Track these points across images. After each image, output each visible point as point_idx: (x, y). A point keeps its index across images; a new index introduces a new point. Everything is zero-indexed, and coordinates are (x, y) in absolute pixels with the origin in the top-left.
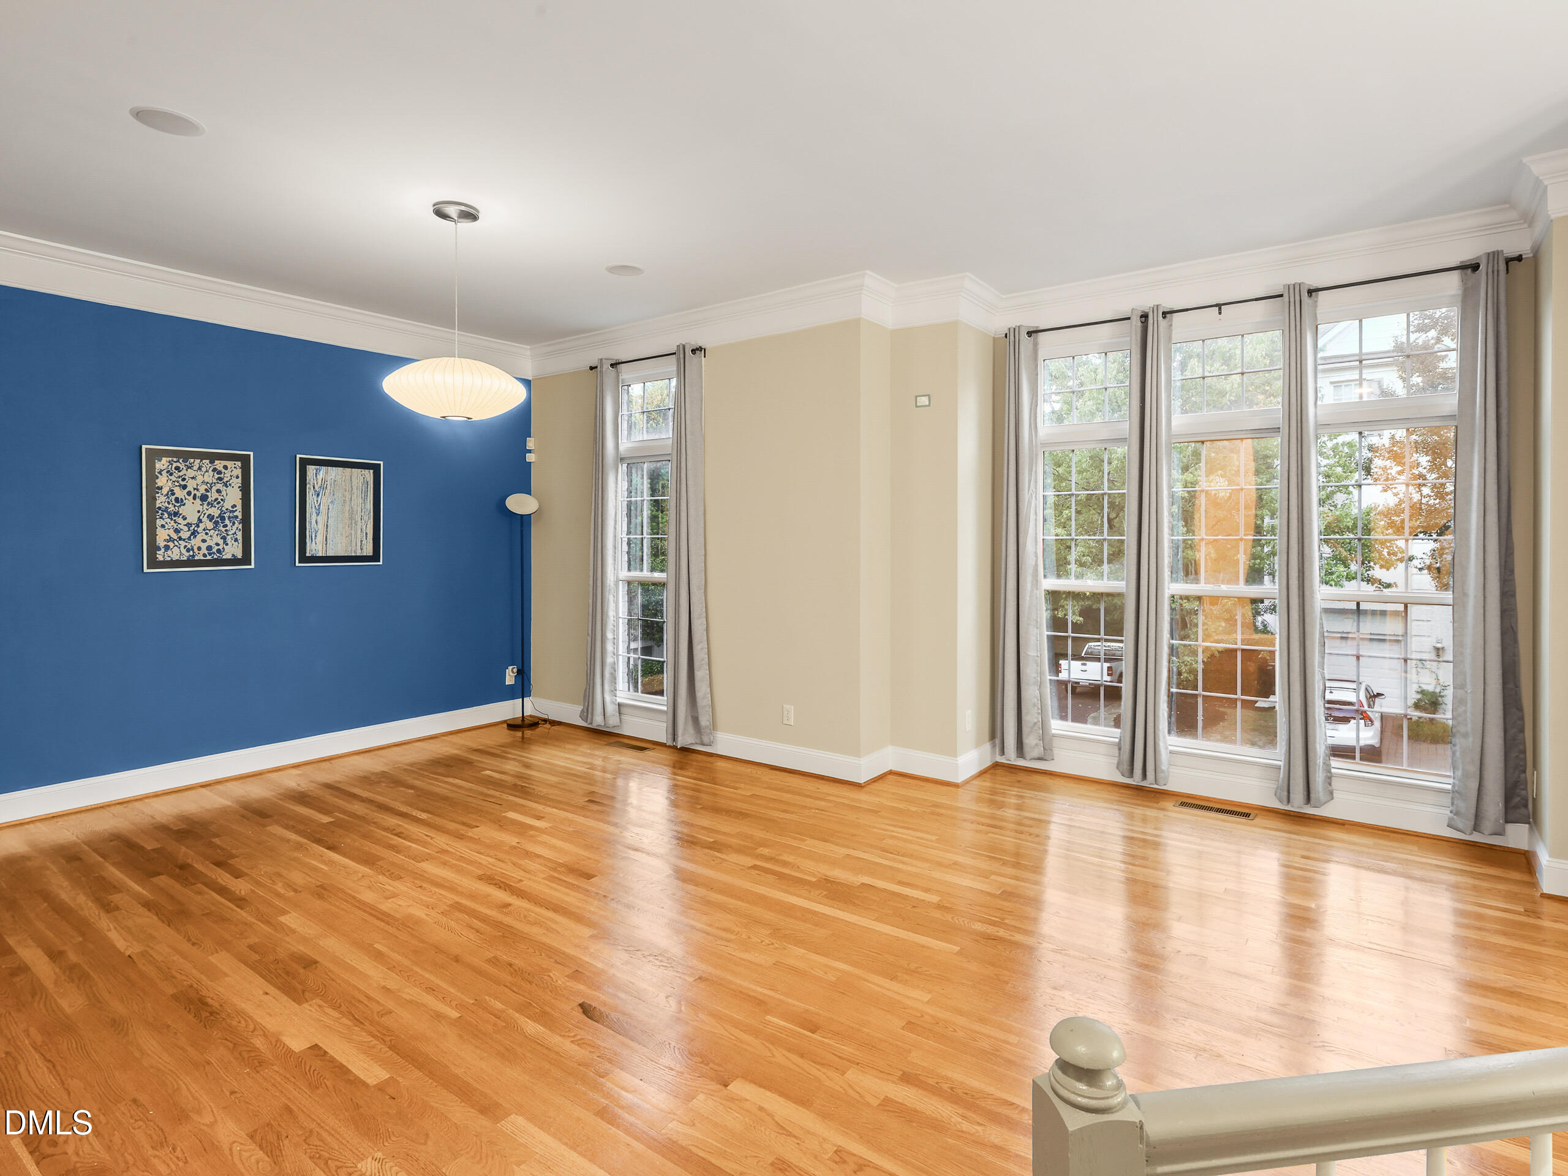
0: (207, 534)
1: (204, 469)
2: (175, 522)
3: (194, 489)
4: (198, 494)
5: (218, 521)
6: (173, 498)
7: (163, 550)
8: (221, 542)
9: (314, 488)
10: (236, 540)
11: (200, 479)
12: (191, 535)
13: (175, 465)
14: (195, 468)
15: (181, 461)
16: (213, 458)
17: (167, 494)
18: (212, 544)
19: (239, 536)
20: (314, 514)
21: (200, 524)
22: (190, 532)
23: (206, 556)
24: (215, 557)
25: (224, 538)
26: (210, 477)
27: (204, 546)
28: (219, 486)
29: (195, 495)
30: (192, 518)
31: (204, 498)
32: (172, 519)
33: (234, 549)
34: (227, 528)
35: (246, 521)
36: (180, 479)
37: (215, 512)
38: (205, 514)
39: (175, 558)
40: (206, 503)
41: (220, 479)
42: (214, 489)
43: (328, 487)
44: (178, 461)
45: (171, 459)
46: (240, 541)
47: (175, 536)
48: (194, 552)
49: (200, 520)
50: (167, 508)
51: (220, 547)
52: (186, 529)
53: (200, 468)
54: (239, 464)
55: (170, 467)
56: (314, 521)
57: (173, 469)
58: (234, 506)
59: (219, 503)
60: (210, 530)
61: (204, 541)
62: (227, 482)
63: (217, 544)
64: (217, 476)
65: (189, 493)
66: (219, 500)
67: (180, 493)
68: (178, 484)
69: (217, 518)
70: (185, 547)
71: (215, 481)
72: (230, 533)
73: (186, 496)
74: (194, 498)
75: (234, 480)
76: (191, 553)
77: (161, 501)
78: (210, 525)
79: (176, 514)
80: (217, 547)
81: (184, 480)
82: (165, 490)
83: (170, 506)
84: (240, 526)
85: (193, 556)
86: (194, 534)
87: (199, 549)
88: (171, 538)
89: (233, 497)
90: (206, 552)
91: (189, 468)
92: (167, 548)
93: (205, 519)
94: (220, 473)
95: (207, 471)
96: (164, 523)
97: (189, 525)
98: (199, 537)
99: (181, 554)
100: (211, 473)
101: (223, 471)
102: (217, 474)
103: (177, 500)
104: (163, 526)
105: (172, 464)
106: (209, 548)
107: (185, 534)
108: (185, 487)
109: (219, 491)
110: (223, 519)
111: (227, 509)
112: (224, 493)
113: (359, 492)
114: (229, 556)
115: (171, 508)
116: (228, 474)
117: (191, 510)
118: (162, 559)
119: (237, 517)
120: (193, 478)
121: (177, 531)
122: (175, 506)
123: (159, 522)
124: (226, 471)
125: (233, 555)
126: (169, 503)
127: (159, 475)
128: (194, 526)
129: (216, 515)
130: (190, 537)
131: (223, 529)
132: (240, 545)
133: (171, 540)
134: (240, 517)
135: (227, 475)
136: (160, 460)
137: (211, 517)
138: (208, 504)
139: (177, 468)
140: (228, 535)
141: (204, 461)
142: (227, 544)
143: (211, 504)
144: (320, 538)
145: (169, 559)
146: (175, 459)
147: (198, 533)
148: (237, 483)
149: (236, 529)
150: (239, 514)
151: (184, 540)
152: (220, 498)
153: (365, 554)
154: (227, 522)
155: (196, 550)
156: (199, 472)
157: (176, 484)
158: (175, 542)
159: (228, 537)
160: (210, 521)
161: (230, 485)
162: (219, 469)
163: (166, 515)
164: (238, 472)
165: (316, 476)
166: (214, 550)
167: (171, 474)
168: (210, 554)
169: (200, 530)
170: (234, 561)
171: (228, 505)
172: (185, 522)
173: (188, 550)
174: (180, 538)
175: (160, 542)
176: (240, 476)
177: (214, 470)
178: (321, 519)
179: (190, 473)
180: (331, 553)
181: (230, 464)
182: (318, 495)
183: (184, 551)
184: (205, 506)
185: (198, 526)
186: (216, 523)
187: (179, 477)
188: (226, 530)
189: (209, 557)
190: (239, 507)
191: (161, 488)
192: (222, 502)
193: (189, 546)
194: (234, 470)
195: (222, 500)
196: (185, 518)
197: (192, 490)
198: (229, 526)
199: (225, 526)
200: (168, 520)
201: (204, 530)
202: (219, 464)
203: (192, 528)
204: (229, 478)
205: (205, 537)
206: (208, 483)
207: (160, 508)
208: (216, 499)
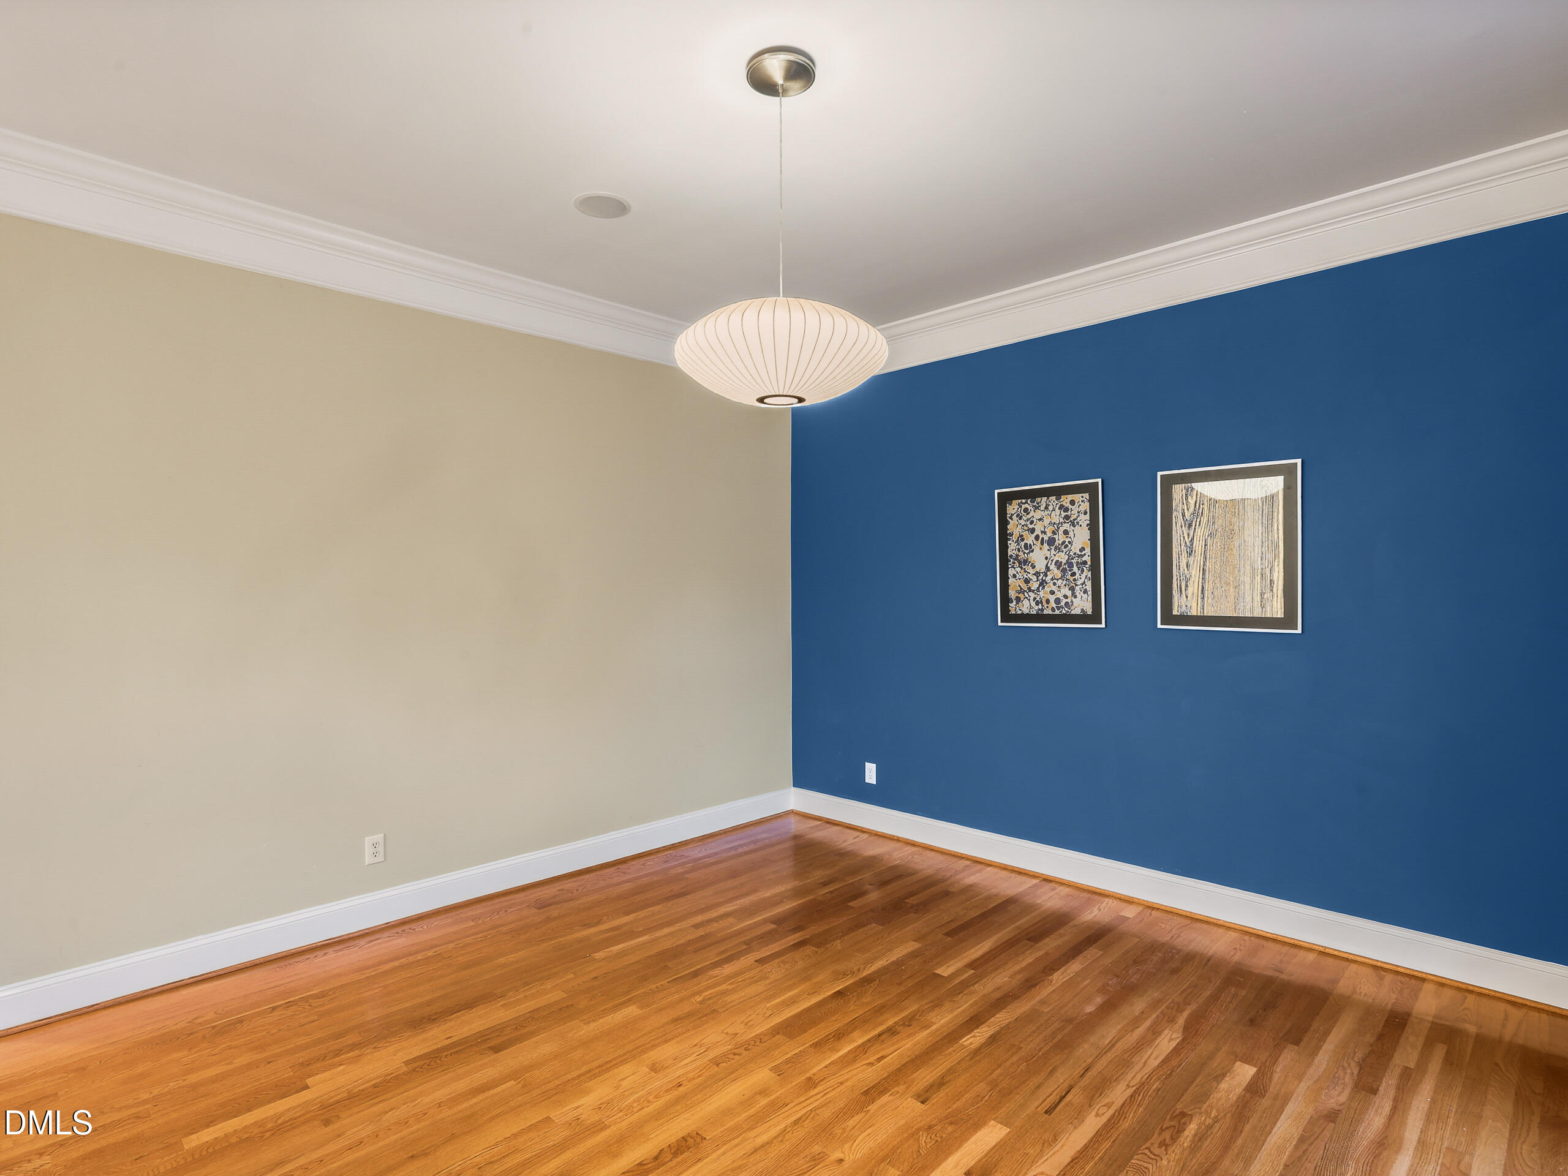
0: (1055, 584)
1: (1050, 508)
2: (1025, 571)
3: (1042, 532)
4: (1046, 538)
5: (1065, 568)
6: (1023, 544)
7: (1014, 602)
8: (1069, 593)
9: (1183, 515)
10: (1085, 592)
11: (1046, 521)
12: (1040, 586)
13: (1024, 506)
14: (1043, 508)
15: (1029, 502)
16: (1059, 492)
17: (1017, 540)
18: (1060, 595)
19: (1089, 587)
20: (1185, 554)
21: (1048, 573)
22: (1039, 582)
23: (1054, 611)
24: (1064, 612)
25: (1072, 589)
26: (1057, 516)
27: (1052, 598)
28: (1066, 526)
29: (1043, 538)
30: (1041, 566)
31: (1051, 542)
32: (1022, 568)
33: (1082, 604)
34: (1076, 577)
35: (1095, 569)
36: (1028, 523)
37: (1063, 557)
38: (1052, 561)
39: (1026, 611)
40: (1053, 548)
41: (1067, 517)
42: (1062, 529)
43: (1206, 511)
44: (1026, 502)
45: (1020, 501)
46: (1090, 593)
47: (1025, 587)
48: (1043, 606)
49: (1048, 568)
50: (1017, 556)
51: (1069, 600)
52: (1034, 578)
53: (1046, 508)
54: (1087, 496)
55: (1019, 510)
56: (1183, 564)
57: (1022, 512)
58: (1082, 549)
59: (1066, 546)
60: (1058, 580)
61: (1052, 593)
62: (1074, 520)
63: (1066, 597)
64: (1063, 514)
65: (1037, 538)
66: (1067, 543)
67: (1030, 539)
68: (1027, 528)
69: (1065, 564)
70: (1035, 599)
71: (1062, 520)
72: (1079, 583)
73: (1034, 541)
74: (1042, 543)
75: (1082, 516)
76: (1040, 607)
77: (1012, 547)
78: (1058, 574)
79: (1026, 562)
80: (1065, 601)
81: (1032, 522)
82: (1014, 538)
83: (1021, 553)
84: (1089, 575)
85: (1042, 610)
86: (1043, 584)
87: (1048, 601)
88: (1021, 589)
89: (1081, 537)
90: (1054, 606)
91: (1037, 508)
92: (1018, 600)
93: (1052, 567)
94: (1066, 510)
95: (1054, 510)
96: (1015, 573)
97: (1037, 574)
98: (1049, 587)
99: (1031, 607)
100: (1058, 511)
101: (1070, 507)
102: (1064, 511)
103: (1026, 545)
104: (1014, 576)
105: (1021, 507)
106: (1058, 601)
107: (1035, 585)
108: (1032, 531)
109: (1066, 532)
110: (1071, 565)
111: (1075, 554)
112: (1071, 534)
113: (1258, 515)
114: (1077, 611)
115: (1022, 556)
116: (1075, 509)
117: (1039, 557)
118: (1014, 612)
119: (1085, 563)
120: (1040, 520)
121: (1027, 581)
122: (1024, 553)
123: (1011, 572)
124: (1073, 507)
125: (1082, 610)
126: (1019, 550)
127: (1010, 520)
128: (1042, 575)
129: (1064, 561)
130: (1038, 588)
131: (1072, 579)
132: (1090, 596)
133: (1022, 591)
134: (1089, 563)
135: (1075, 512)
136: (1011, 504)
137: (1058, 564)
138: (1056, 549)
139: (1026, 510)
140: (1076, 585)
141: (1050, 498)
142: (1075, 597)
143: (1058, 549)
144: (1193, 588)
145: (1020, 612)
146: (1024, 501)
147: (1047, 583)
148: (1085, 519)
149: (1084, 577)
150: (1087, 558)
151: (1033, 591)
152: (1067, 540)
153: (1269, 615)
154: (1075, 569)
155: (1044, 603)
156: (1046, 513)
157: (1026, 528)
158: (1026, 594)
159: (1077, 588)
160: (1058, 569)
161: (1078, 523)
162: (1066, 505)
163: (1017, 563)
164: (1086, 506)
165: (1187, 499)
166: (1063, 604)
167: (1020, 519)
168: (1058, 608)
169: (1048, 579)
170: (1083, 618)
171: (1075, 549)
172: (1032, 571)
173: (1037, 604)
174: (1029, 589)
175: (1012, 594)
176: (1088, 511)
177: (1061, 507)
178: (1197, 560)
179: (1038, 514)
180: (1209, 612)
181: (1077, 497)
182: (1190, 525)
183: (1033, 604)
184: (1053, 552)
185: (1046, 575)
186: (1064, 571)
187: (1028, 520)
188: (1075, 580)
189: (1057, 612)
190: (1088, 551)
191: (1011, 535)
192: (1070, 545)
193: (1038, 599)
194: (1082, 502)
195: (1069, 542)
196: (1033, 567)
197: (1040, 534)
198: (1078, 574)
199: (1073, 574)
200: (1019, 569)
201: (1052, 579)
202: (1066, 500)
203: (1040, 578)
204: (1077, 515)
205: (1054, 588)
206: (1055, 523)
207: (1011, 556)
208: (1064, 542)
